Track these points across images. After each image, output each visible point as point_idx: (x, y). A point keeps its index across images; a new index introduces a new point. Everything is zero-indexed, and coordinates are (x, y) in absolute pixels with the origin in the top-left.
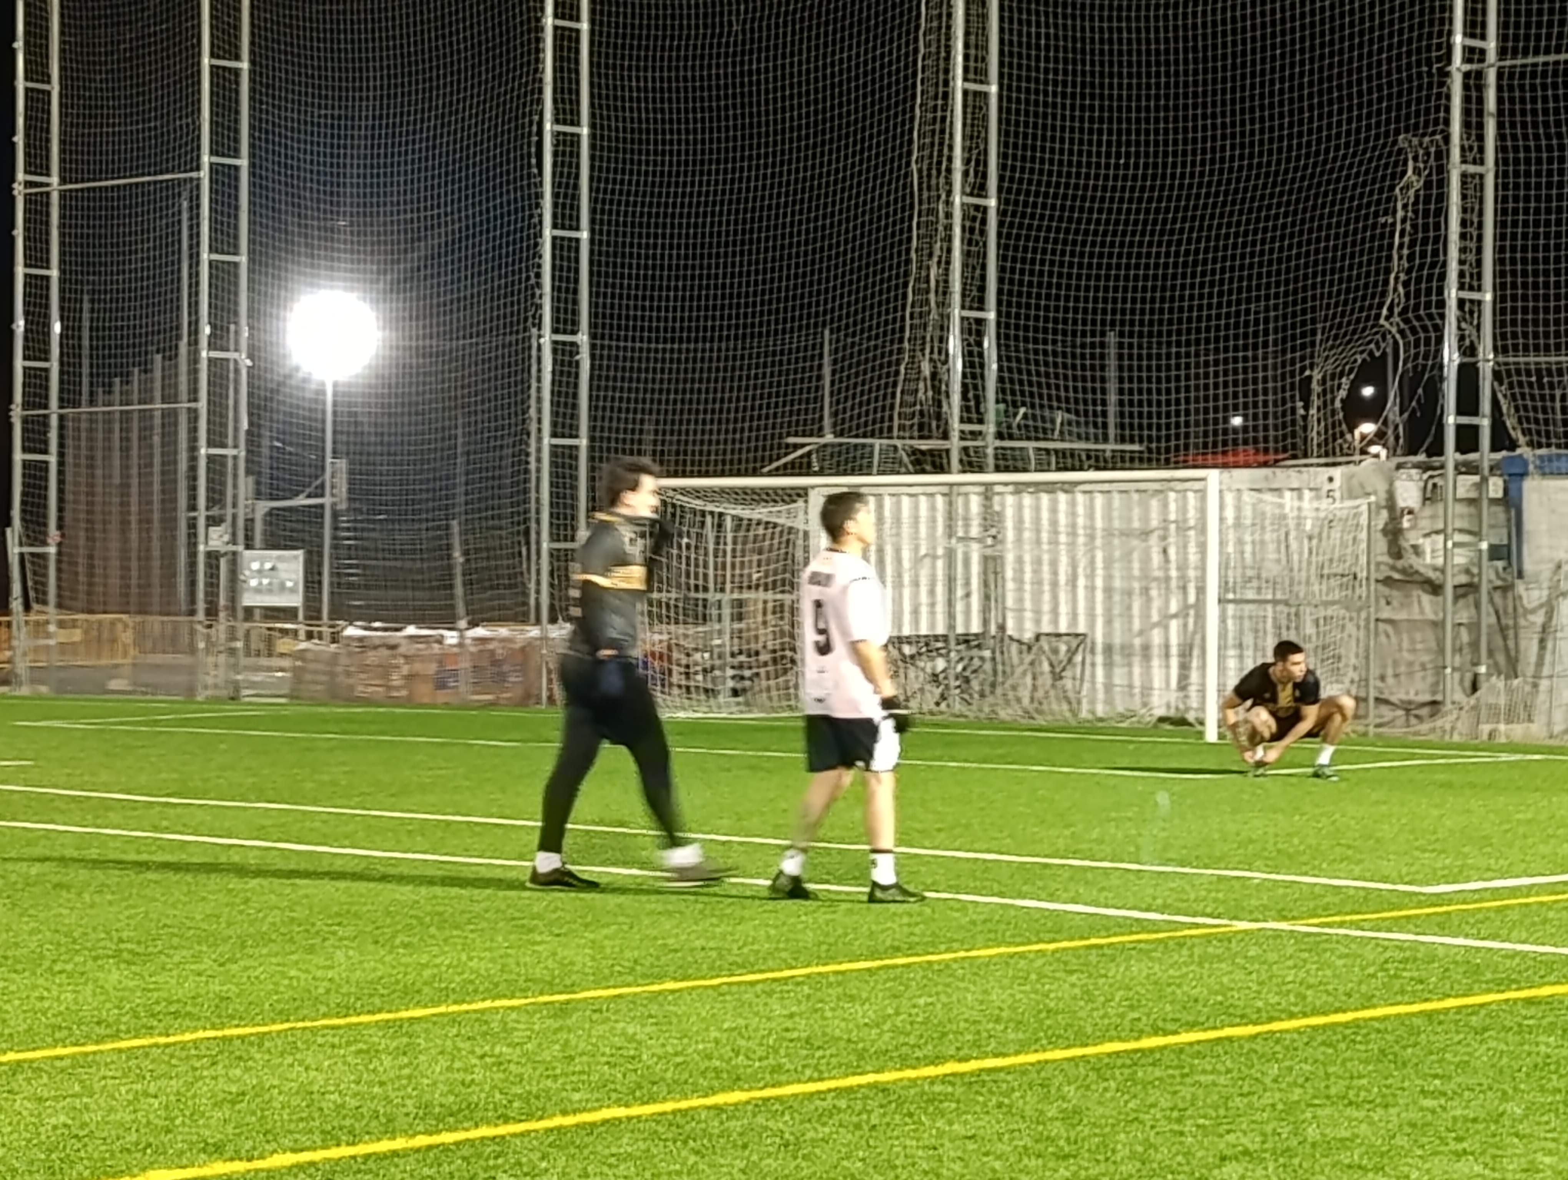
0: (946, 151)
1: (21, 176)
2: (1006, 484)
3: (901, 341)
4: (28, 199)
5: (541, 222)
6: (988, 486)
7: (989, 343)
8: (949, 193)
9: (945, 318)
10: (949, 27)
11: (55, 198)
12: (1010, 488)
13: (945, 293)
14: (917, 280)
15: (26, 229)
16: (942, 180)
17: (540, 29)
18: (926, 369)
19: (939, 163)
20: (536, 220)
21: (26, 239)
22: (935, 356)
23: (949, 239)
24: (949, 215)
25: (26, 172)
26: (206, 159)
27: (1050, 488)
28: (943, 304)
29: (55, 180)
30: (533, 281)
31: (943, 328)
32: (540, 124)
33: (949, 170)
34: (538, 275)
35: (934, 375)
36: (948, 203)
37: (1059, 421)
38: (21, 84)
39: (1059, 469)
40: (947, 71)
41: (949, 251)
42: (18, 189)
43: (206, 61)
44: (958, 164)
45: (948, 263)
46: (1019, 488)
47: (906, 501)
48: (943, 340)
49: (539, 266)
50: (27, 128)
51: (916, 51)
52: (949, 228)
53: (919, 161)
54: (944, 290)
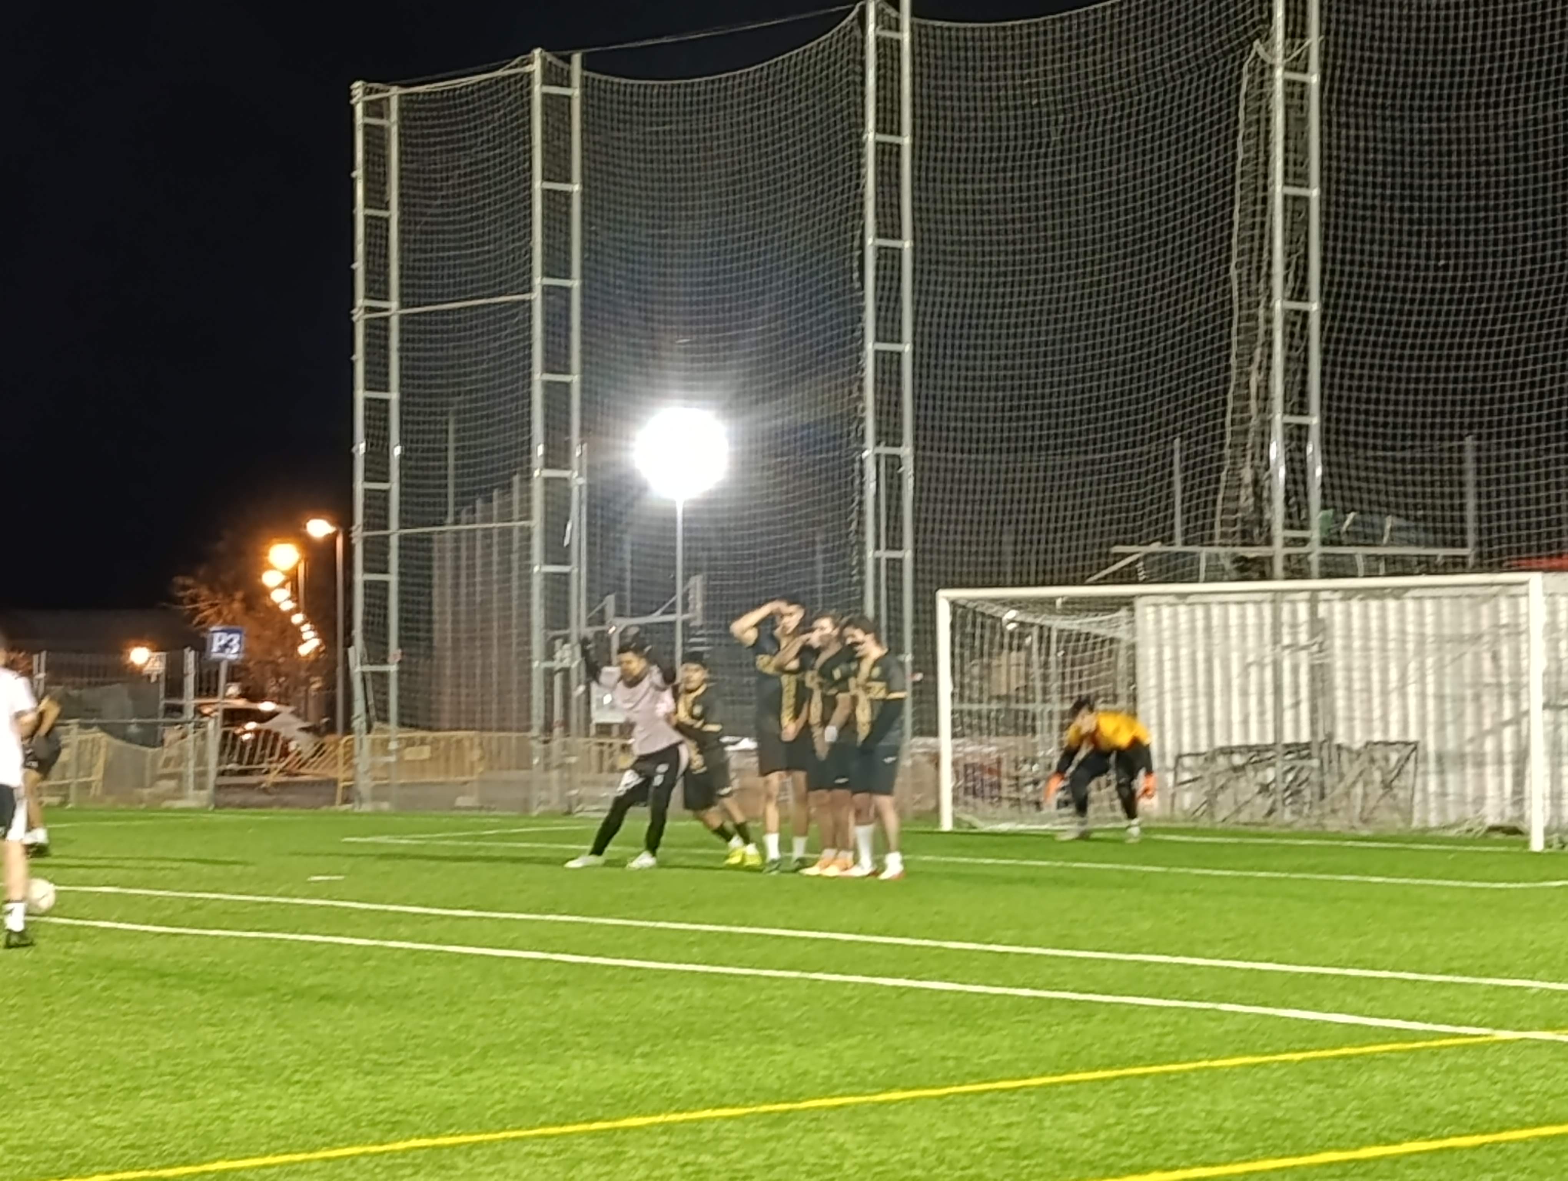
0: (1265, 255)
1: (360, 301)
2: (1335, 590)
3: (1222, 446)
4: (368, 324)
5: (863, 336)
6: (1315, 591)
7: (1313, 448)
8: (1269, 298)
9: (1266, 423)
10: (1268, 132)
11: (394, 323)
12: (1338, 595)
13: (1266, 399)
14: (1238, 386)
15: (367, 354)
16: (1262, 285)
17: (861, 145)
18: (1247, 475)
19: (1259, 268)
20: (857, 334)
21: (367, 363)
22: (1257, 462)
23: (1270, 344)
24: (1269, 321)
25: (367, 297)
26: (538, 281)
27: (1379, 593)
28: (1265, 410)
29: (394, 304)
30: (855, 395)
31: (1265, 435)
32: (862, 237)
33: (1269, 276)
34: (861, 389)
35: (1256, 482)
36: (1269, 308)
37: (1388, 526)
38: (360, 212)
39: (1388, 575)
40: (1266, 176)
41: (1270, 356)
42: (359, 316)
43: (538, 185)
44: (1278, 269)
45: (1269, 368)
46: (1348, 594)
47: (1234, 610)
48: (1264, 446)
49: (862, 380)
50: (368, 253)
51: (1235, 157)
52: (1269, 333)
53: (1239, 265)
54: (1265, 396)
